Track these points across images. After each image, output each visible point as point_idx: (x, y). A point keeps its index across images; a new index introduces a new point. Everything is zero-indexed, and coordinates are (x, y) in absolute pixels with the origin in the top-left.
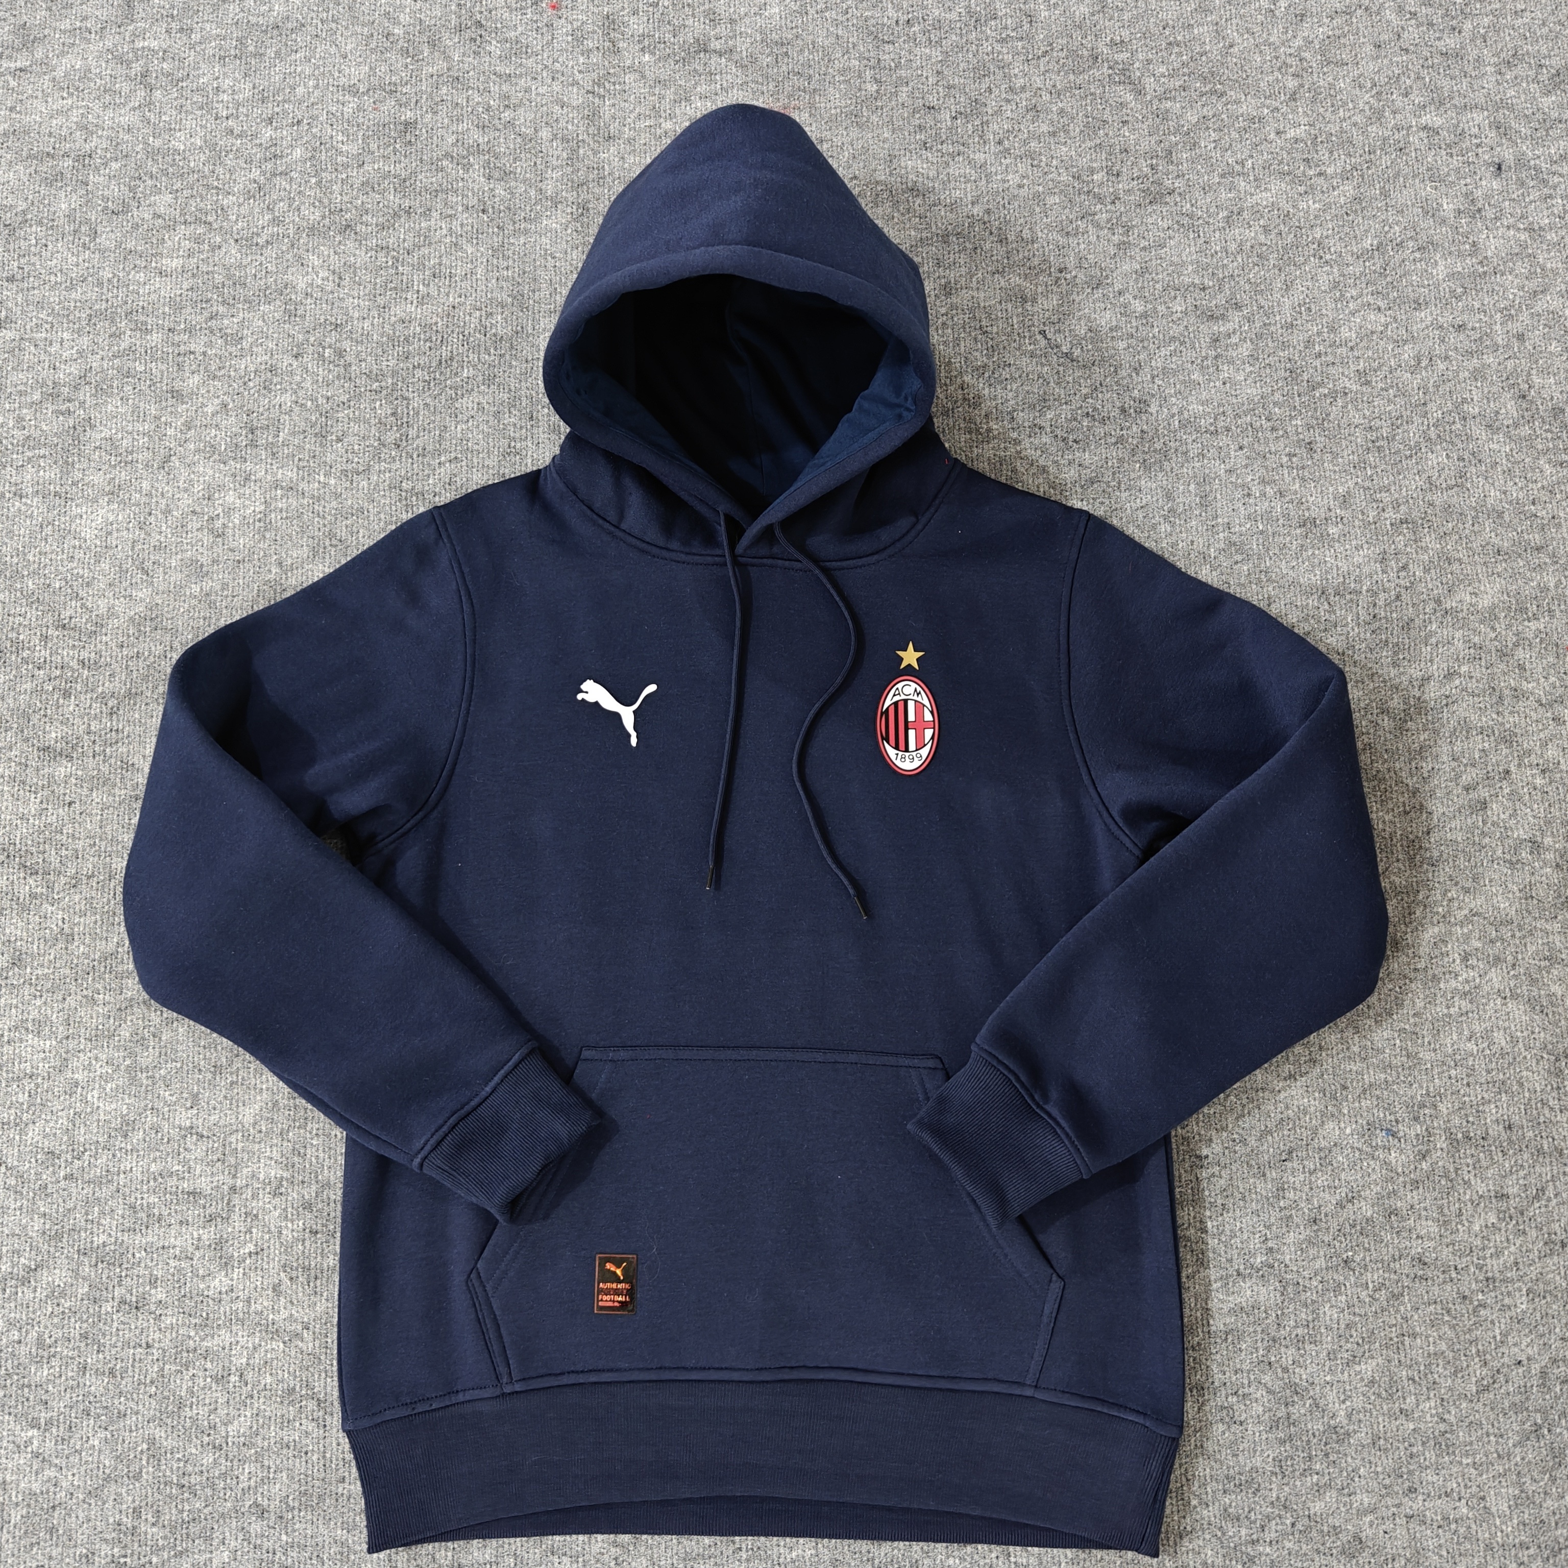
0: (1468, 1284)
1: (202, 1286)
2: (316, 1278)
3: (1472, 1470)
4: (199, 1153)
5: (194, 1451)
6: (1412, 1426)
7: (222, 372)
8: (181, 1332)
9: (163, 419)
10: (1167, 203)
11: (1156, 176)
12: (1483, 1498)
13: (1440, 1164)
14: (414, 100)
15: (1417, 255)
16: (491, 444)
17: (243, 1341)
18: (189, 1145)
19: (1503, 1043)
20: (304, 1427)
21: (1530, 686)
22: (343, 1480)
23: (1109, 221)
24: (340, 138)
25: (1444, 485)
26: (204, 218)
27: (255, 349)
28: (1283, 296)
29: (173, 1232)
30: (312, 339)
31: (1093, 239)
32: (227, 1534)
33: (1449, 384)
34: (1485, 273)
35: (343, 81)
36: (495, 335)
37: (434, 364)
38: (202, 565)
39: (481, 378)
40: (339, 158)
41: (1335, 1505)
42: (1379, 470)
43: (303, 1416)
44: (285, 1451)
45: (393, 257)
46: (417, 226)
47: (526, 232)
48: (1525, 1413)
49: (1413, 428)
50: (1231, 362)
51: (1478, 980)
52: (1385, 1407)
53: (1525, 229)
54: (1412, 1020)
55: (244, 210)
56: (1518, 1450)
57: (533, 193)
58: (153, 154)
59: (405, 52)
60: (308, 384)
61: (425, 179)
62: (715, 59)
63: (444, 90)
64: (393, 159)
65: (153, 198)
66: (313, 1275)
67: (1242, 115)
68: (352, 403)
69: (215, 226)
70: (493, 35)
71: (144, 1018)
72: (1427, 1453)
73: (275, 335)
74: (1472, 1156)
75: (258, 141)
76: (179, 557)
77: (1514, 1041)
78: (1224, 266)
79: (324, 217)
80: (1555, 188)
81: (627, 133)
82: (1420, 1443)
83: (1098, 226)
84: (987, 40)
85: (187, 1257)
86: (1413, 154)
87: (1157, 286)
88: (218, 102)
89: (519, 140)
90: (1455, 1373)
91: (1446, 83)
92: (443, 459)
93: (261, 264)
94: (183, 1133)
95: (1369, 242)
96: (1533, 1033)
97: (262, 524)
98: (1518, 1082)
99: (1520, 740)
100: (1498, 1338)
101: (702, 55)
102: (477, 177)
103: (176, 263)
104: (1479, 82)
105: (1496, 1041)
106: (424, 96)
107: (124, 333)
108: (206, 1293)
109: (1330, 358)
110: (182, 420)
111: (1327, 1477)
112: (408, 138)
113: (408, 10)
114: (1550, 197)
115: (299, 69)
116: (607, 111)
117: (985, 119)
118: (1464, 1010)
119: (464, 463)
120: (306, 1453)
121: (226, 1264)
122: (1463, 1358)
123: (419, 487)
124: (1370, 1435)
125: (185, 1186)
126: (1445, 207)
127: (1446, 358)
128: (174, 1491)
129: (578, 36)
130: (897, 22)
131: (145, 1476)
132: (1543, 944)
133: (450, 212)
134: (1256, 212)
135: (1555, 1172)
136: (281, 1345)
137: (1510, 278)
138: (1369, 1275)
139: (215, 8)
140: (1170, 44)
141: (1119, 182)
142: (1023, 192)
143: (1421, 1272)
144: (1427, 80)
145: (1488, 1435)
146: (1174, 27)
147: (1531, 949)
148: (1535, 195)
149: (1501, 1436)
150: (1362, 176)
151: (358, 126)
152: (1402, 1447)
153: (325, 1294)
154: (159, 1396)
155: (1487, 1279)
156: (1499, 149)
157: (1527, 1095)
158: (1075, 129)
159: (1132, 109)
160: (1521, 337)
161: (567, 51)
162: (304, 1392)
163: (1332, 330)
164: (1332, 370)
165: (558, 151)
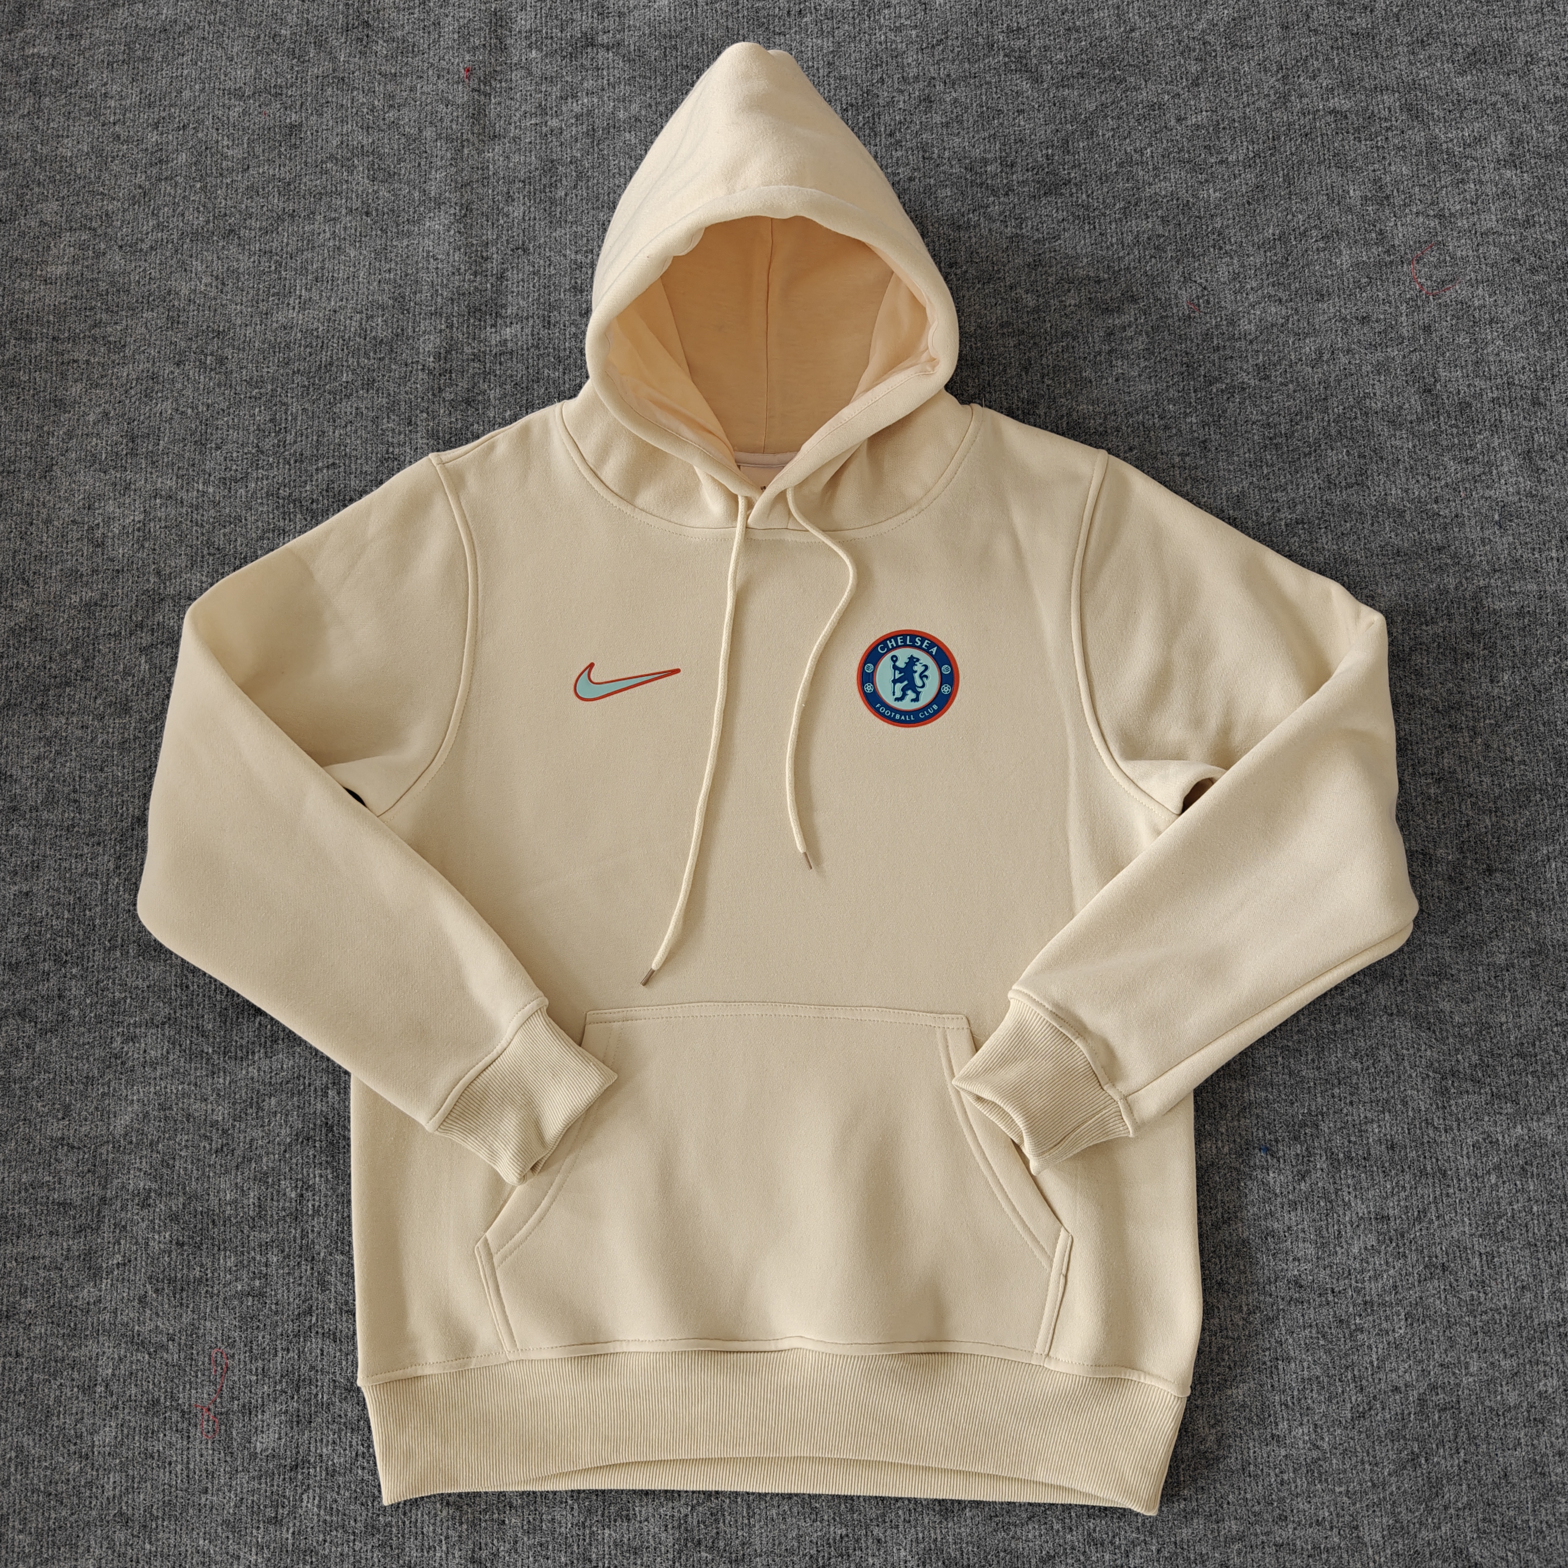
0: (1345, 1308)
1: (70, 1296)
2: (182, 1290)
3: (1345, 1499)
4: (69, 1164)
5: (61, 1459)
6: (1283, 1453)
7: (104, 381)
8: (49, 1342)
9: (46, 428)
10: (1062, 194)
11: (1051, 167)
12: (1356, 1528)
13: (1320, 1184)
14: (299, 103)
15: (1321, 244)
16: (370, 449)
17: (109, 1352)
18: (60, 1156)
19: (1388, 1060)
20: (168, 1438)
21: (1427, 692)
22: (206, 1491)
23: (1000, 215)
24: (225, 143)
25: (1343, 484)
26: (88, 224)
27: (137, 357)
28: (1180, 288)
29: (43, 1242)
30: (194, 346)
31: (985, 232)
32: (93, 1542)
33: (1350, 379)
34: (1391, 262)
35: (229, 84)
36: (375, 338)
37: (313, 370)
38: (82, 575)
39: (360, 382)
40: (224, 163)
41: (1202, 1532)
42: (1276, 469)
43: (167, 1427)
44: (149, 1461)
45: (277, 261)
46: (301, 230)
47: (409, 234)
48: (1402, 1441)
49: (1312, 424)
50: (1125, 357)
51: (1364, 996)
52: (1255, 1433)
53: (1435, 216)
54: (1295, 1038)
55: (129, 216)
56: (1393, 1479)
57: (416, 194)
58: (38, 161)
59: (291, 53)
60: (189, 392)
61: (309, 182)
62: (602, 53)
63: (329, 91)
64: (277, 163)
65: (40, 206)
66: (179, 1287)
67: (1142, 102)
68: (231, 410)
69: (99, 232)
70: (380, 35)
71: (18, 1029)
72: (1298, 1480)
73: (158, 342)
74: (1353, 1176)
75: (144, 146)
76: (59, 567)
77: (1399, 1058)
78: (1119, 258)
79: (208, 222)
80: (1467, 172)
81: (513, 132)
82: (1291, 1469)
83: (991, 219)
84: (880, 29)
85: (56, 1268)
86: (1319, 139)
87: (1050, 279)
88: (105, 108)
89: (403, 140)
90: (1330, 1400)
91: (1356, 64)
92: (320, 464)
93: (144, 270)
94: (54, 1144)
95: (1271, 231)
96: (1419, 1050)
97: (141, 534)
98: (1402, 1101)
99: (1415, 748)
100: (1375, 1364)
101: (589, 49)
102: (361, 180)
103: (60, 270)
104: (1391, 62)
105: (1381, 1058)
106: (309, 99)
107: (9, 342)
108: (74, 1303)
109: (1229, 352)
110: (65, 430)
111: (1194, 1504)
112: (293, 141)
113: (295, 10)
114: (1463, 181)
115: (185, 72)
116: (493, 110)
117: (876, 110)
118: (1349, 1027)
119: (342, 469)
120: (170, 1464)
121: (95, 1275)
122: (1338, 1384)
123: (296, 494)
124: (1240, 1461)
125: (56, 1196)
126: (1351, 192)
127: (1348, 351)
128: (41, 1498)
129: (464, 34)
130: (789, 12)
131: (13, 1483)
132: (1433, 959)
133: (333, 215)
134: (1155, 202)
135: (1438, 1193)
136: (147, 1357)
137: (1418, 267)
138: (1244, 1298)
139: (105, 13)
140: (1069, 29)
141: (1013, 174)
142: (914, 185)
143: (1297, 1295)
144: (1336, 61)
145: (1363, 1462)
146: (1073, 12)
147: (1420, 964)
148: (1447, 179)
149: (1376, 1464)
150: (1265, 163)
151: (243, 130)
152: (1272, 1474)
153: (191, 1306)
154: (28, 1405)
155: (1366, 1303)
156: (1410, 132)
157: (1411, 1114)
158: (969, 120)
159: (1028, 98)
160: (1427, 329)
161: (453, 48)
162: (168, 1403)
163: (1232, 323)
164: (1230, 365)
165: (442, 151)
